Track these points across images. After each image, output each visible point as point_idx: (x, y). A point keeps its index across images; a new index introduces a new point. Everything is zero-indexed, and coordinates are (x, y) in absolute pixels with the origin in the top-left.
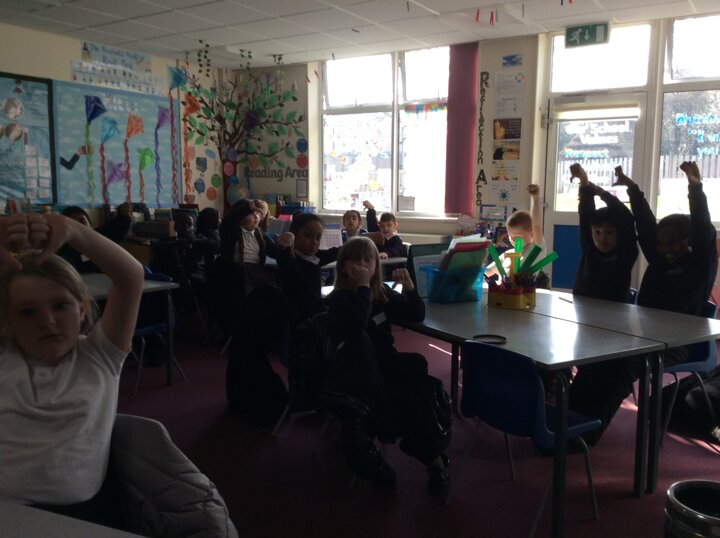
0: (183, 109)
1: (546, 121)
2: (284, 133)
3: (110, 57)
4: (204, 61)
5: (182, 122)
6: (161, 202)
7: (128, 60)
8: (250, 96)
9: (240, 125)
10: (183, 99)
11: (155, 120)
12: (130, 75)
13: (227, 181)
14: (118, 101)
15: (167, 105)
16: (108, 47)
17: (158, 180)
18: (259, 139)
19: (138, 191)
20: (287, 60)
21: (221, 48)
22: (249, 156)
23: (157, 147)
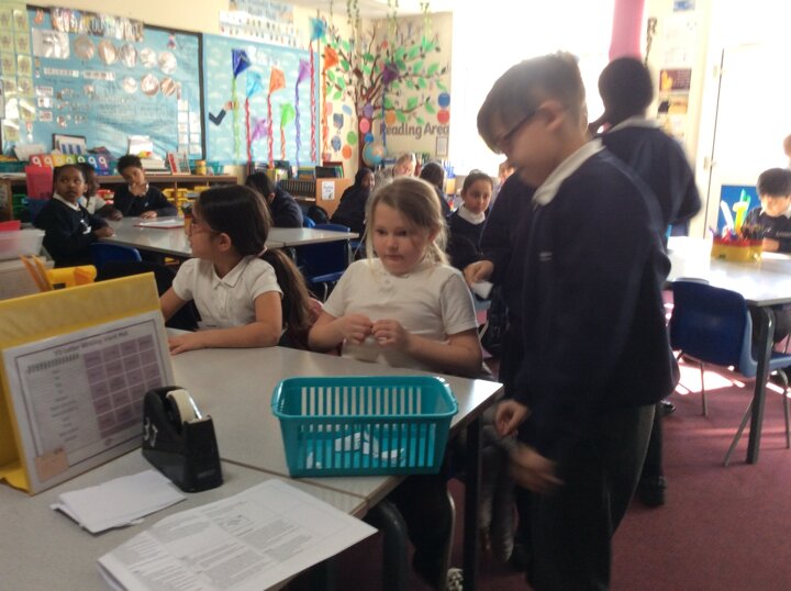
0: (322, 62)
1: (719, 71)
2: (425, 87)
3: (255, 8)
4: (353, 11)
5: (321, 77)
6: (300, 160)
7: (271, 11)
8: (389, 47)
9: (377, 79)
10: (322, 51)
11: (296, 74)
12: (273, 27)
13: (363, 139)
14: (262, 54)
15: (308, 58)
17: (298, 137)
18: (397, 94)
19: (279, 149)
22: (386, 112)
23: (297, 102)
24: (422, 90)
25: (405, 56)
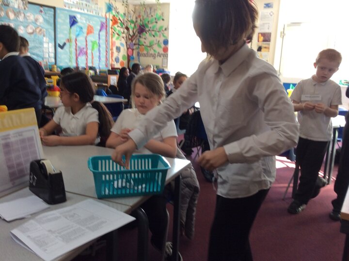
0: (111, 23)
1: (282, 35)
5: (110, 29)
6: (100, 66)
8: (142, 18)
9: (136, 32)
10: (111, 18)
11: (99, 28)
12: (89, 6)
13: (129, 58)
14: (83, 18)
15: (104, 21)
17: (99, 56)
18: (145, 39)
19: (91, 61)
20: (161, 1)
22: (140, 46)
23: (99, 40)
24: (156, 37)
25: (148, 22)
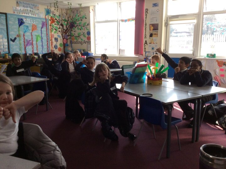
0: (50, 22)
1: (166, 24)
2: (83, 29)
3: (25, 5)
4: (56, 6)
5: (50, 26)
6: (43, 52)
7: (31, 6)
8: (71, 17)
9: (68, 27)
10: (50, 19)
11: (41, 26)
12: (32, 11)
13: (65, 45)
14: (28, 20)
15: (45, 21)
16: (25, 2)
17: (42, 45)
18: (75, 31)
19: (36, 49)
20: (83, 5)
21: (62, 2)
22: (71, 37)
23: (42, 35)
25: (76, 20)
